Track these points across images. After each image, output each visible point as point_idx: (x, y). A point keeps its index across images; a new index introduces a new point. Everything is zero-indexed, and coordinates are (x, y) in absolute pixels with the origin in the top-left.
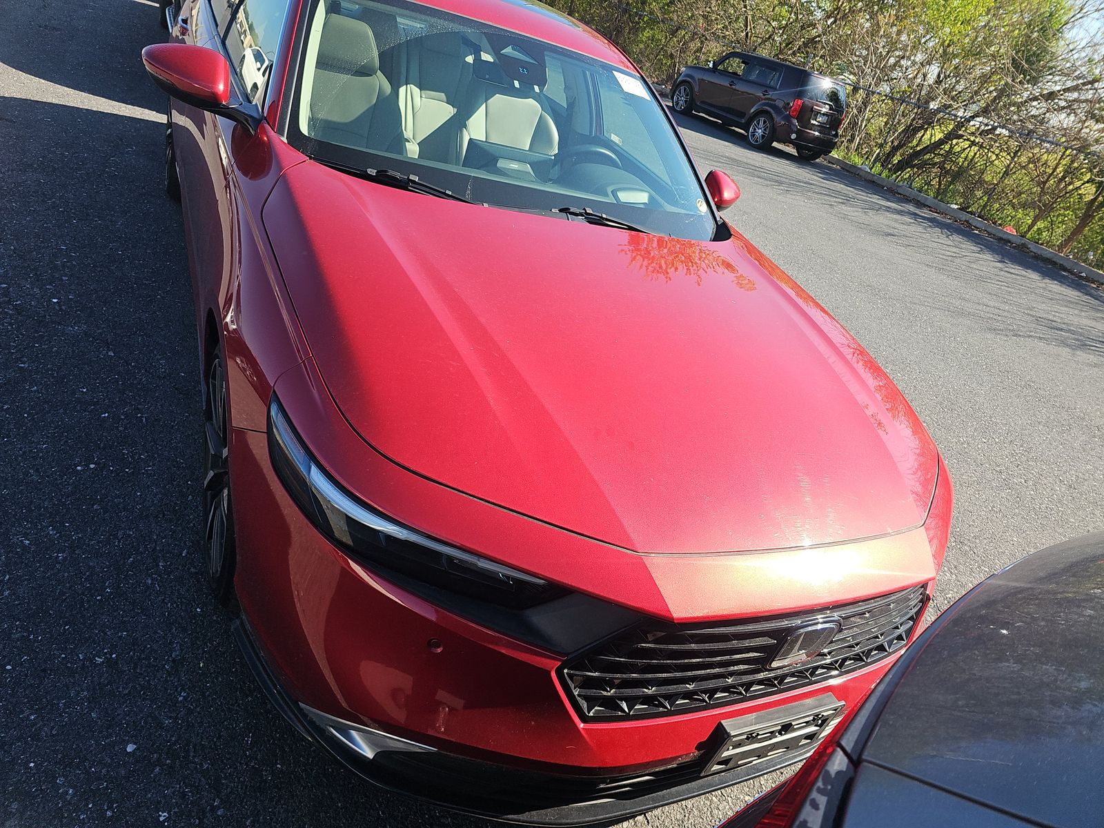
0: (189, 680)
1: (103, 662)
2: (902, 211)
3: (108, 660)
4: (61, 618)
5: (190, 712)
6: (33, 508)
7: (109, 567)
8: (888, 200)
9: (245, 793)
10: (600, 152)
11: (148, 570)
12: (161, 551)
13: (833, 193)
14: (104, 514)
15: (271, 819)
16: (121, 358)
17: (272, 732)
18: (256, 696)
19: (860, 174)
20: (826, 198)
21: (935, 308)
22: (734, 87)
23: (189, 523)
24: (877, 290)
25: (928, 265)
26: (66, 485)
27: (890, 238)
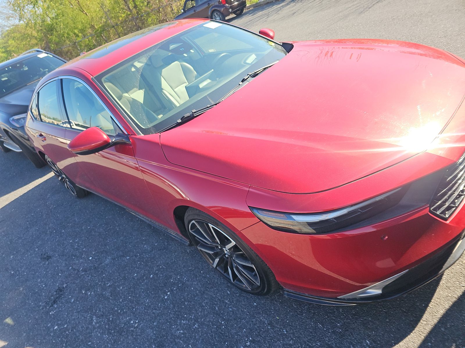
0: (280, 325)
1: (250, 343)
2: (288, 3)
3: (251, 341)
4: (221, 343)
5: (293, 333)
6: (170, 320)
7: (214, 316)
8: (279, 4)
9: (340, 341)
10: (222, 56)
11: (226, 306)
12: (222, 298)
13: (261, 17)
14: (191, 303)
15: (357, 341)
16: (132, 256)
17: (323, 317)
18: (305, 312)
19: (261, 4)
20: (261, 20)
21: (336, 22)
22: (196, 12)
23: (217, 283)
24: (313, 33)
25: (317, 12)
26: (169, 305)
27: (295, 15)
